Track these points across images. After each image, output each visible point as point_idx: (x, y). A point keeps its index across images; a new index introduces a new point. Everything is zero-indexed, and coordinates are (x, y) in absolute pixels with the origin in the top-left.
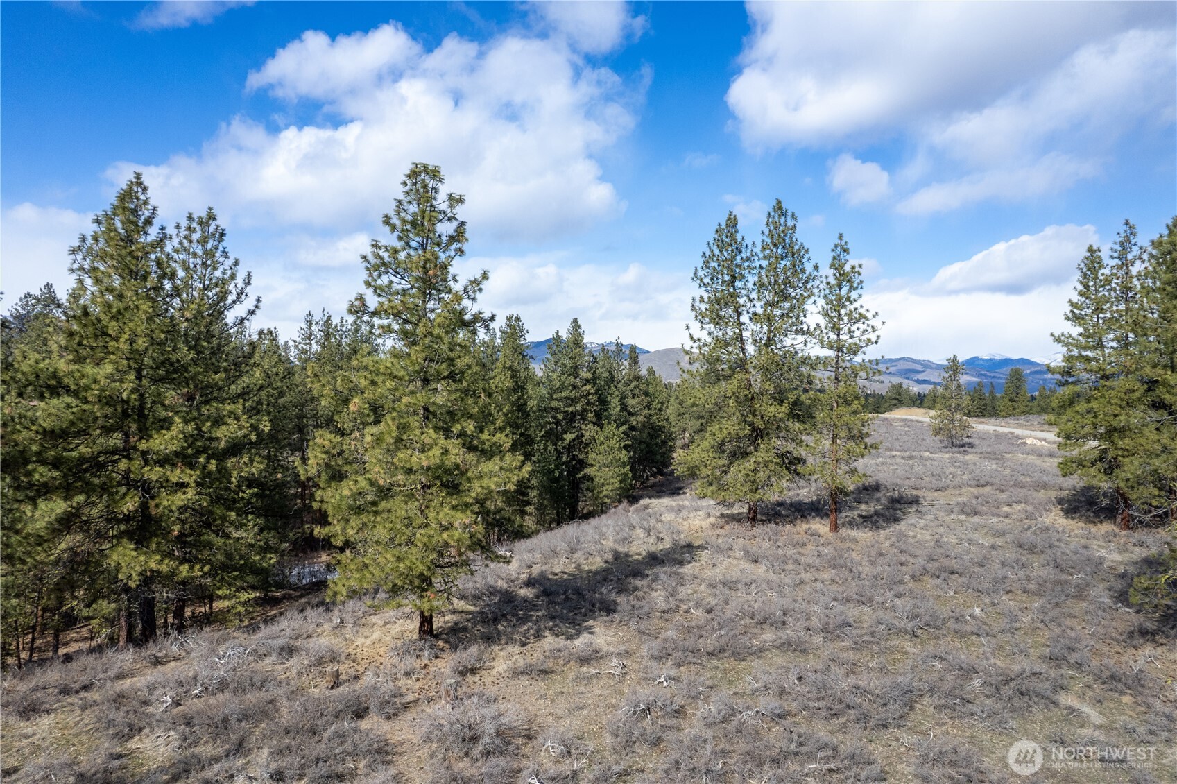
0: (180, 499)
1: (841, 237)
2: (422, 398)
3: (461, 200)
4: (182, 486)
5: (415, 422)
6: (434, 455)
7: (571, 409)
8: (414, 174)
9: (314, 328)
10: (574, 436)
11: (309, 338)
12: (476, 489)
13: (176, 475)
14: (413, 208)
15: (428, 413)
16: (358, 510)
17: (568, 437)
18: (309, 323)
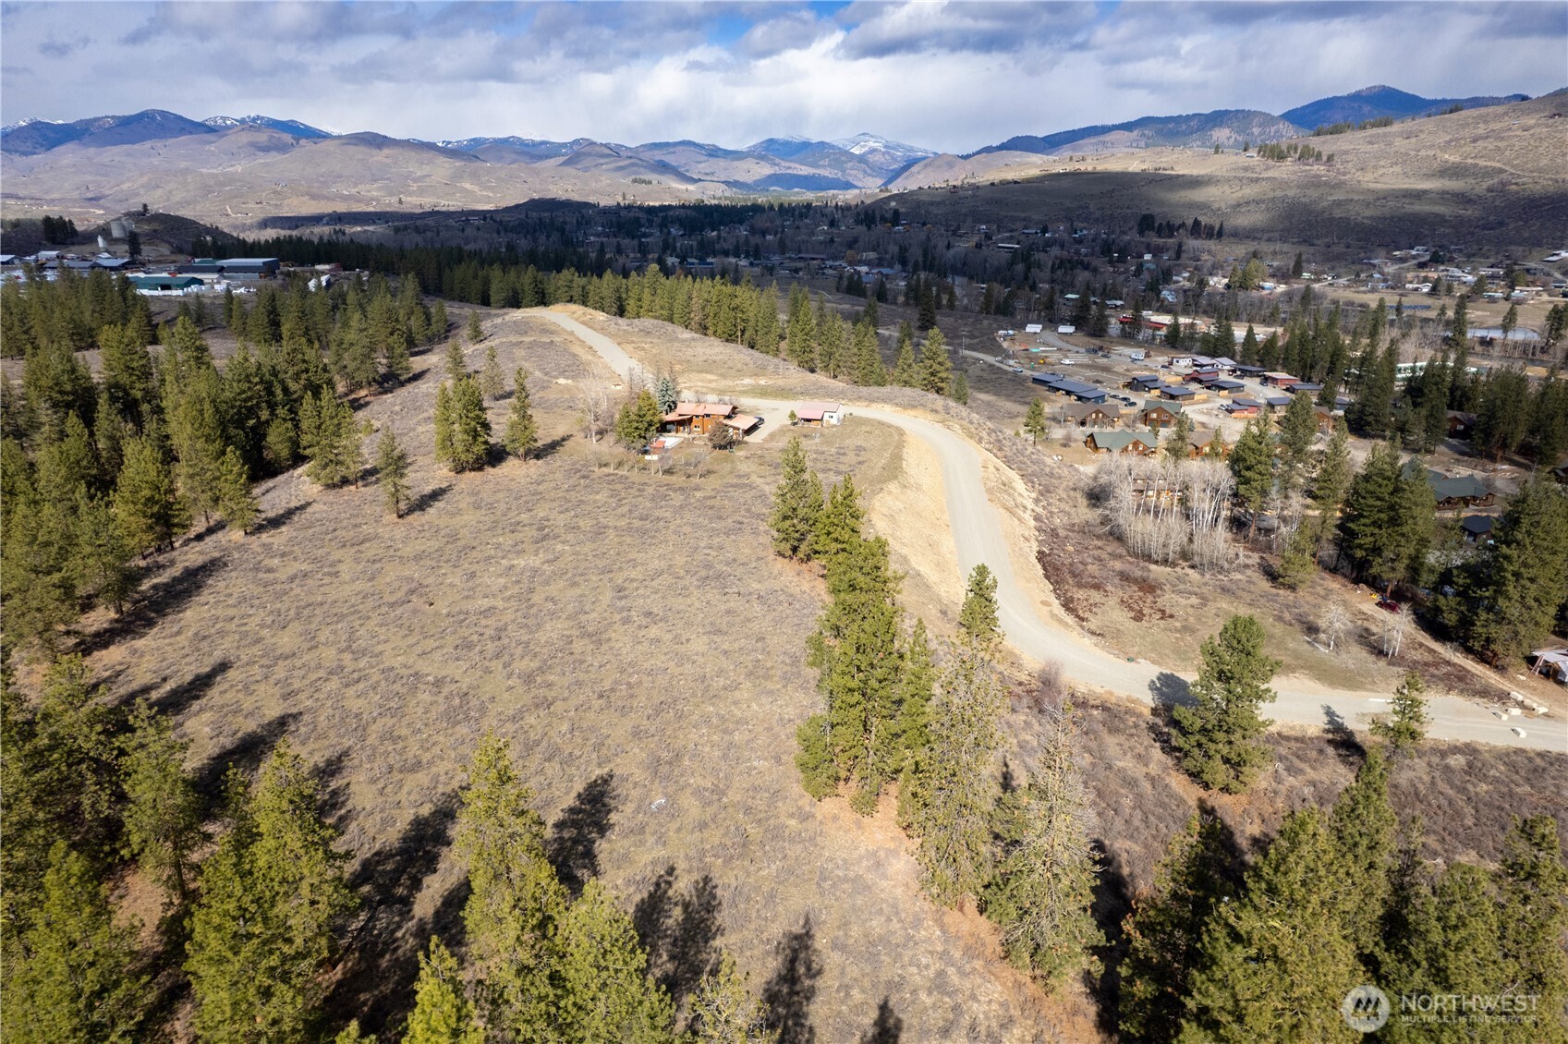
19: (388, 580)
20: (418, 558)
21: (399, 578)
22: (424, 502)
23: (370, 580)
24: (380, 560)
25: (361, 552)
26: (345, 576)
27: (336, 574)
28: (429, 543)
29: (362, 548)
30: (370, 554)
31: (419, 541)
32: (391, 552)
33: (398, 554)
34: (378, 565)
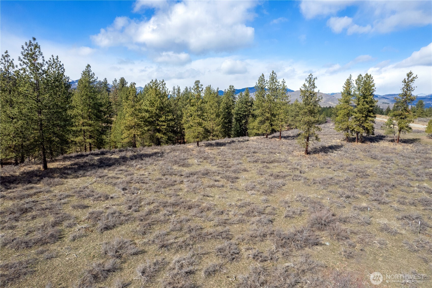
0: (164, 127)
1: (284, 80)
2: (197, 113)
3: (202, 85)
4: (164, 125)
5: (196, 117)
6: (198, 121)
7: (245, 114)
8: (196, 82)
9: (175, 91)
10: (245, 121)
11: (174, 94)
12: (203, 125)
13: (164, 124)
14: (196, 87)
15: (198, 115)
16: (189, 128)
17: (244, 121)
18: (174, 89)
19: (287, 198)
20: (326, 183)
21: (301, 199)
22: (325, 150)
23: (265, 193)
24: (285, 177)
25: (268, 168)
26: (242, 184)
27: (234, 180)
28: (336, 173)
29: (271, 165)
30: (276, 171)
31: (324, 170)
32: (297, 173)
33: (304, 175)
34: (280, 181)
